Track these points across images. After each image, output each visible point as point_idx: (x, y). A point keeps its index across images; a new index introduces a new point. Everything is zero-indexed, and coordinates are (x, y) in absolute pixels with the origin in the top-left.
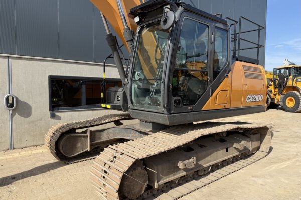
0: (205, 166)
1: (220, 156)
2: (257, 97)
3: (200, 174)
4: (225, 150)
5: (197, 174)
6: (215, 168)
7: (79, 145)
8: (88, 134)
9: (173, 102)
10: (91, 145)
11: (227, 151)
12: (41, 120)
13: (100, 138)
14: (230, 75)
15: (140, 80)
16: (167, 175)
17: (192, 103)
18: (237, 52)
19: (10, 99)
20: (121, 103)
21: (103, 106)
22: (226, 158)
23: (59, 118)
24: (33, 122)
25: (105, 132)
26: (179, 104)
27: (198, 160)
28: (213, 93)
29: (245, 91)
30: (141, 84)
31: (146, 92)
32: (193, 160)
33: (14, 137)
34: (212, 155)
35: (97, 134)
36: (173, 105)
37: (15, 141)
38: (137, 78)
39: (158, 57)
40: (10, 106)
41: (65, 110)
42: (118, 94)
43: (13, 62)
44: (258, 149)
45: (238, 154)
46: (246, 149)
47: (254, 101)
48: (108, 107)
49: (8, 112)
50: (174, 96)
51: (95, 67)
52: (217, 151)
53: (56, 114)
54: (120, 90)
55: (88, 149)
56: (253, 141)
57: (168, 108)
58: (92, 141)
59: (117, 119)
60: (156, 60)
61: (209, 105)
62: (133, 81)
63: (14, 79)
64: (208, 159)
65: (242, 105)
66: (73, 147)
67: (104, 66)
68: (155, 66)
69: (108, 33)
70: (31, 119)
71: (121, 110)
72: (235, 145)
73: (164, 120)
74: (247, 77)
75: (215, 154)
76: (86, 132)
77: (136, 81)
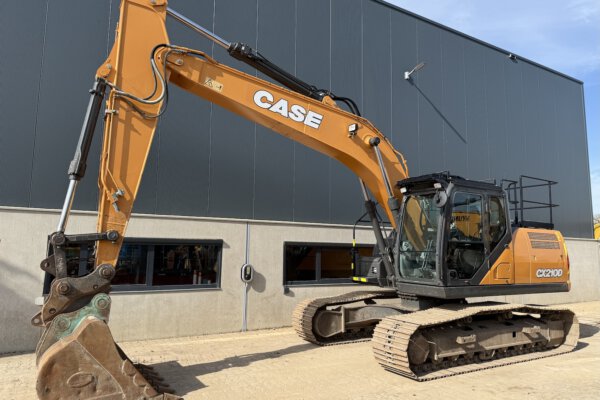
0: (487, 348)
1: (504, 340)
2: (553, 272)
3: (482, 357)
4: (511, 334)
5: (477, 356)
6: (500, 354)
7: (333, 324)
8: (342, 312)
9: (448, 274)
10: (346, 326)
11: (514, 336)
12: (274, 295)
13: (354, 319)
14: (510, 245)
15: (408, 250)
16: (447, 349)
17: (468, 276)
18: (519, 211)
19: (248, 269)
20: (378, 276)
21: (355, 279)
22: (513, 344)
23: (292, 295)
24: (266, 298)
25: (360, 311)
26: (454, 277)
27: (479, 339)
28: (491, 266)
29: (533, 264)
30: (409, 255)
31: (413, 264)
32: (472, 338)
33: (248, 316)
34: (495, 337)
35: (351, 313)
36: (449, 278)
37: (248, 320)
38: (405, 248)
39: (424, 223)
40: (248, 277)
41: (299, 285)
42: (373, 265)
43: (251, 227)
44: (562, 341)
45: (529, 341)
46: (541, 337)
47: (548, 275)
48: (364, 280)
49: (244, 286)
50: (450, 268)
51: (333, 230)
52: (501, 333)
53: (290, 289)
54: (376, 260)
55: (343, 330)
56: (551, 328)
57: (444, 280)
58: (346, 320)
59: (371, 295)
60: (421, 226)
61: (488, 279)
62: (401, 252)
63: (251, 246)
64: (490, 341)
65: (531, 281)
66: (327, 327)
67: (354, 228)
68: (420, 233)
69: (366, 199)
70: (265, 294)
71: (377, 285)
72: (525, 330)
73: (440, 292)
74: (536, 246)
75: (499, 336)
76: (339, 309)
77: (403, 252)
